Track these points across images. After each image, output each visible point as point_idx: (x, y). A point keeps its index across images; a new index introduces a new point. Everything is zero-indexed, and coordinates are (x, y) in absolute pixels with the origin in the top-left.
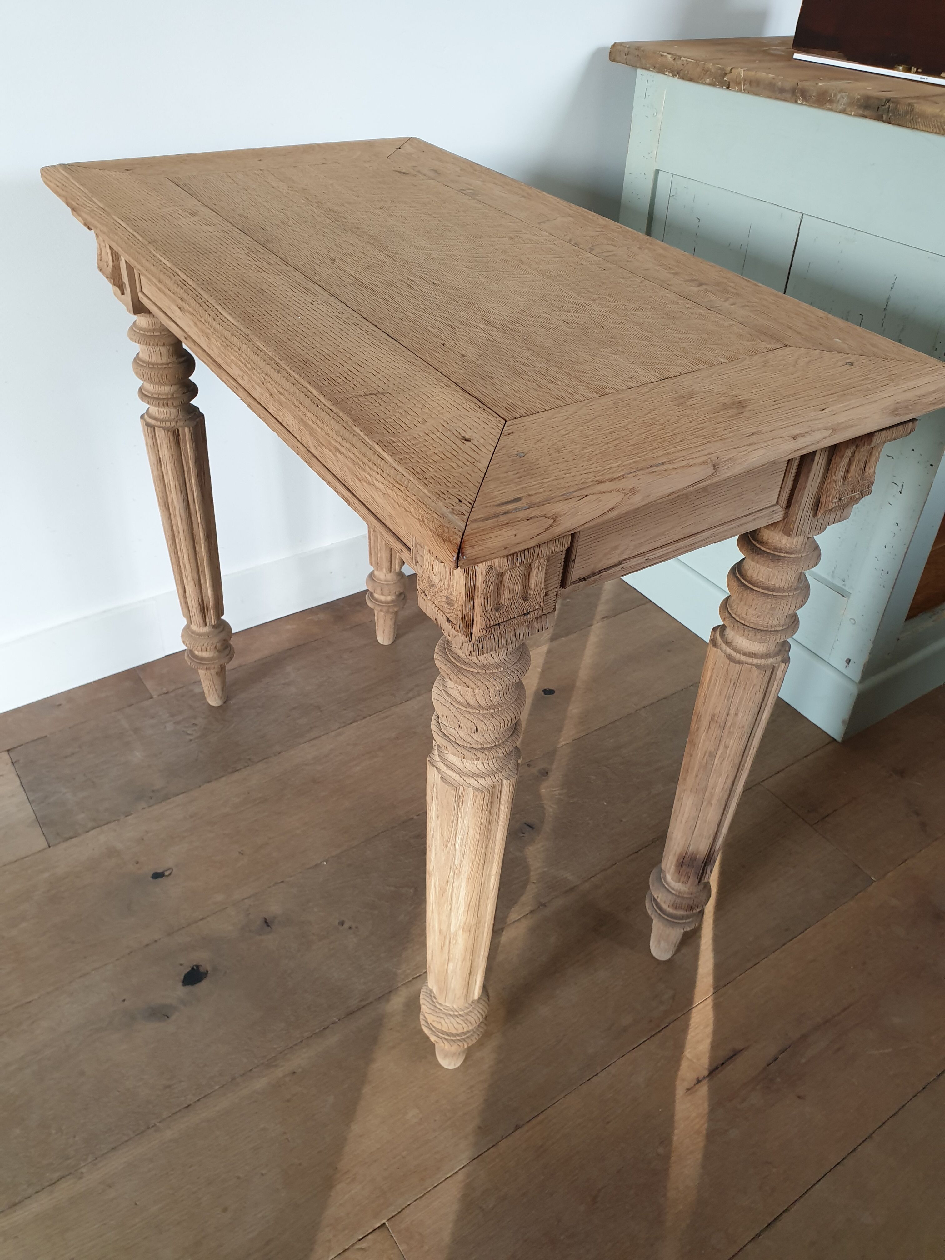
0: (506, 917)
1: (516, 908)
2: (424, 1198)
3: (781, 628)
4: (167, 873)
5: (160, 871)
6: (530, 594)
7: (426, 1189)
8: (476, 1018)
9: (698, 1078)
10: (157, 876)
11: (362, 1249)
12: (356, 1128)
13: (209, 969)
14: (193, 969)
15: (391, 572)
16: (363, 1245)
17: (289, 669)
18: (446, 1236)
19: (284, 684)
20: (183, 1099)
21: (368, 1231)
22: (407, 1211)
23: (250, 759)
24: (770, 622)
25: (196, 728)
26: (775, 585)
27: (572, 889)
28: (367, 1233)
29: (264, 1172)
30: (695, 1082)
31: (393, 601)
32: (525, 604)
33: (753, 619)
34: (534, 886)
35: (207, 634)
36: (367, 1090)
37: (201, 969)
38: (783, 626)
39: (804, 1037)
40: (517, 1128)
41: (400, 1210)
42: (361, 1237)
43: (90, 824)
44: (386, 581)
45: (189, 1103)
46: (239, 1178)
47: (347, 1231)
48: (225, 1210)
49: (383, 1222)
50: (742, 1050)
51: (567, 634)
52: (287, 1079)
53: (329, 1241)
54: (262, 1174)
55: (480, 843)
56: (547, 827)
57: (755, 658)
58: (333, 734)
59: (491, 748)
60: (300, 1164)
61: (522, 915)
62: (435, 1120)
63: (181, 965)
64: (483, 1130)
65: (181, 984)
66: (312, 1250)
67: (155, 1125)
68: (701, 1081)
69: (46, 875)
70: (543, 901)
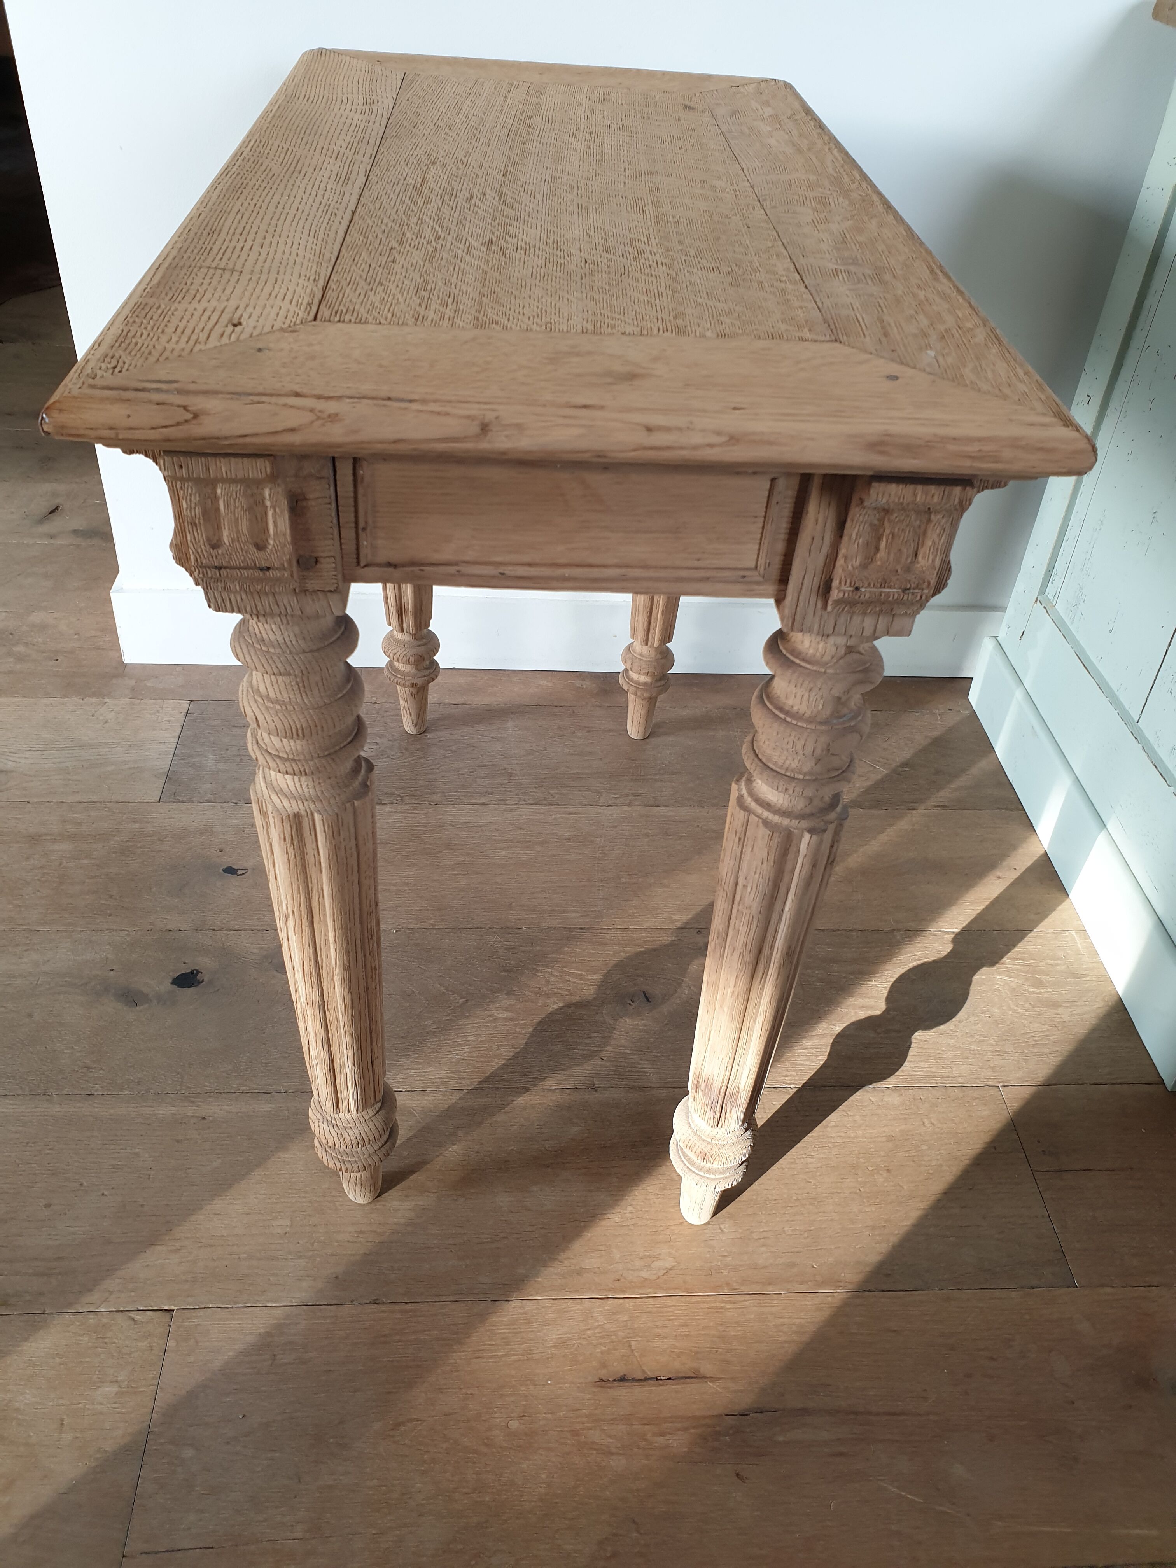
0: (542, 1080)
1: (560, 1075)
2: (228, 1310)
3: (801, 777)
4: (240, 872)
5: (235, 867)
6: (269, 544)
7: (236, 1303)
8: (353, 1138)
9: (625, 1375)
10: (230, 871)
11: (134, 1320)
12: (218, 1204)
13: (206, 979)
14: (192, 972)
15: (647, 644)
16: (138, 1317)
17: (510, 724)
18: (218, 1361)
19: (493, 738)
20: (92, 1085)
21: (151, 1306)
22: (201, 1312)
23: (402, 798)
24: (788, 762)
25: (375, 747)
26: (792, 707)
27: (642, 1088)
28: (151, 1308)
29: (106, 1193)
30: (617, 1377)
31: (645, 684)
32: (257, 554)
33: (769, 751)
34: (599, 1062)
35: (404, 644)
36: (257, 1174)
37: (199, 977)
38: (805, 774)
39: (805, 1411)
40: (375, 1302)
41: (197, 1307)
42: (141, 1309)
43: (209, 797)
44: (641, 655)
45: (93, 1092)
46: (81, 1185)
47: (133, 1294)
48: (48, 1206)
49: (173, 1308)
50: (706, 1377)
51: (870, 807)
52: (193, 1121)
53: (111, 1293)
54: (103, 1194)
55: (295, 887)
56: (665, 1009)
57: (769, 811)
58: (504, 807)
59: (287, 759)
60: (142, 1206)
61: (560, 1087)
62: (299, 1243)
63: (184, 963)
64: (337, 1281)
65: (171, 981)
66: (90, 1290)
67: (52, 1095)
68: (628, 1380)
69: (137, 826)
70: (597, 1083)
